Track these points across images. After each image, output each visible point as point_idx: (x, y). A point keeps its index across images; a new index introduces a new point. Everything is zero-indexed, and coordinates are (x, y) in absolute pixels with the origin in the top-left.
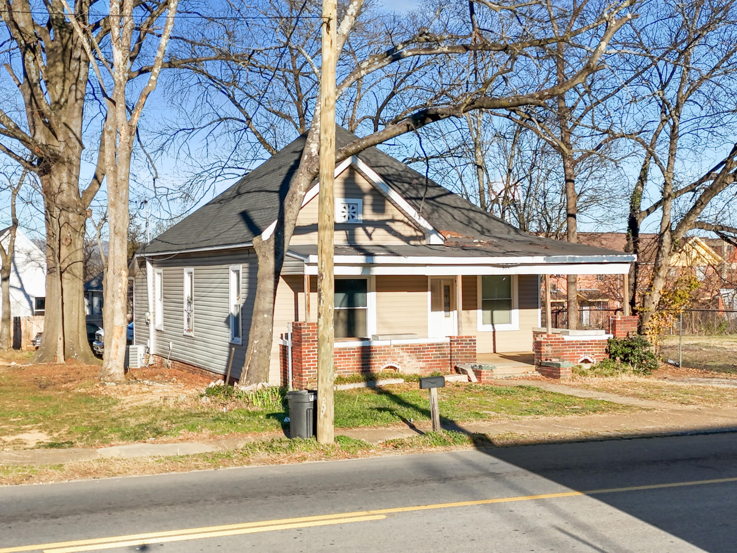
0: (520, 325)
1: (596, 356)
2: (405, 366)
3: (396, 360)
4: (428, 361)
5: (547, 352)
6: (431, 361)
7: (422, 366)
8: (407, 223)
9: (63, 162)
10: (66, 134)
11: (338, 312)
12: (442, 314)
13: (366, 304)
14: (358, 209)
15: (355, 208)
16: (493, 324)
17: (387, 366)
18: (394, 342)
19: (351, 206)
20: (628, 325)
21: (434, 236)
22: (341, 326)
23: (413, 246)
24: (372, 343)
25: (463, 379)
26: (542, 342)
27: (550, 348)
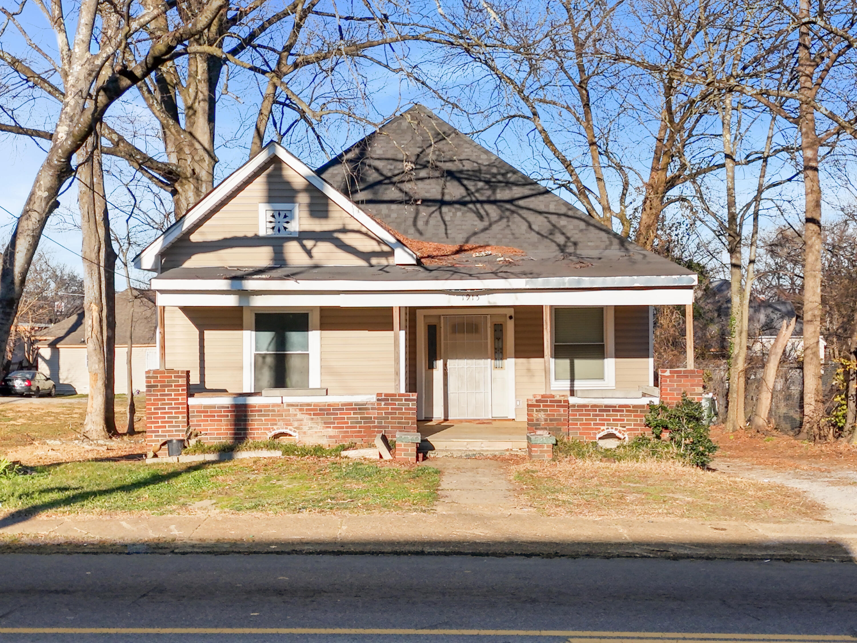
0: (616, 382)
1: (629, 430)
2: (305, 433)
3: (291, 425)
4: (343, 428)
5: (537, 420)
6: (347, 427)
7: (332, 434)
8: (366, 234)
9: (186, 178)
10: (191, 145)
11: (264, 356)
12: (489, 363)
13: (306, 346)
14: (292, 218)
15: (287, 216)
16: (572, 380)
17: (277, 432)
18: (287, 400)
19: (282, 214)
20: (686, 384)
21: (399, 252)
22: (267, 376)
23: (372, 266)
24: (252, 401)
25: (372, 454)
26: (529, 406)
27: (542, 415)
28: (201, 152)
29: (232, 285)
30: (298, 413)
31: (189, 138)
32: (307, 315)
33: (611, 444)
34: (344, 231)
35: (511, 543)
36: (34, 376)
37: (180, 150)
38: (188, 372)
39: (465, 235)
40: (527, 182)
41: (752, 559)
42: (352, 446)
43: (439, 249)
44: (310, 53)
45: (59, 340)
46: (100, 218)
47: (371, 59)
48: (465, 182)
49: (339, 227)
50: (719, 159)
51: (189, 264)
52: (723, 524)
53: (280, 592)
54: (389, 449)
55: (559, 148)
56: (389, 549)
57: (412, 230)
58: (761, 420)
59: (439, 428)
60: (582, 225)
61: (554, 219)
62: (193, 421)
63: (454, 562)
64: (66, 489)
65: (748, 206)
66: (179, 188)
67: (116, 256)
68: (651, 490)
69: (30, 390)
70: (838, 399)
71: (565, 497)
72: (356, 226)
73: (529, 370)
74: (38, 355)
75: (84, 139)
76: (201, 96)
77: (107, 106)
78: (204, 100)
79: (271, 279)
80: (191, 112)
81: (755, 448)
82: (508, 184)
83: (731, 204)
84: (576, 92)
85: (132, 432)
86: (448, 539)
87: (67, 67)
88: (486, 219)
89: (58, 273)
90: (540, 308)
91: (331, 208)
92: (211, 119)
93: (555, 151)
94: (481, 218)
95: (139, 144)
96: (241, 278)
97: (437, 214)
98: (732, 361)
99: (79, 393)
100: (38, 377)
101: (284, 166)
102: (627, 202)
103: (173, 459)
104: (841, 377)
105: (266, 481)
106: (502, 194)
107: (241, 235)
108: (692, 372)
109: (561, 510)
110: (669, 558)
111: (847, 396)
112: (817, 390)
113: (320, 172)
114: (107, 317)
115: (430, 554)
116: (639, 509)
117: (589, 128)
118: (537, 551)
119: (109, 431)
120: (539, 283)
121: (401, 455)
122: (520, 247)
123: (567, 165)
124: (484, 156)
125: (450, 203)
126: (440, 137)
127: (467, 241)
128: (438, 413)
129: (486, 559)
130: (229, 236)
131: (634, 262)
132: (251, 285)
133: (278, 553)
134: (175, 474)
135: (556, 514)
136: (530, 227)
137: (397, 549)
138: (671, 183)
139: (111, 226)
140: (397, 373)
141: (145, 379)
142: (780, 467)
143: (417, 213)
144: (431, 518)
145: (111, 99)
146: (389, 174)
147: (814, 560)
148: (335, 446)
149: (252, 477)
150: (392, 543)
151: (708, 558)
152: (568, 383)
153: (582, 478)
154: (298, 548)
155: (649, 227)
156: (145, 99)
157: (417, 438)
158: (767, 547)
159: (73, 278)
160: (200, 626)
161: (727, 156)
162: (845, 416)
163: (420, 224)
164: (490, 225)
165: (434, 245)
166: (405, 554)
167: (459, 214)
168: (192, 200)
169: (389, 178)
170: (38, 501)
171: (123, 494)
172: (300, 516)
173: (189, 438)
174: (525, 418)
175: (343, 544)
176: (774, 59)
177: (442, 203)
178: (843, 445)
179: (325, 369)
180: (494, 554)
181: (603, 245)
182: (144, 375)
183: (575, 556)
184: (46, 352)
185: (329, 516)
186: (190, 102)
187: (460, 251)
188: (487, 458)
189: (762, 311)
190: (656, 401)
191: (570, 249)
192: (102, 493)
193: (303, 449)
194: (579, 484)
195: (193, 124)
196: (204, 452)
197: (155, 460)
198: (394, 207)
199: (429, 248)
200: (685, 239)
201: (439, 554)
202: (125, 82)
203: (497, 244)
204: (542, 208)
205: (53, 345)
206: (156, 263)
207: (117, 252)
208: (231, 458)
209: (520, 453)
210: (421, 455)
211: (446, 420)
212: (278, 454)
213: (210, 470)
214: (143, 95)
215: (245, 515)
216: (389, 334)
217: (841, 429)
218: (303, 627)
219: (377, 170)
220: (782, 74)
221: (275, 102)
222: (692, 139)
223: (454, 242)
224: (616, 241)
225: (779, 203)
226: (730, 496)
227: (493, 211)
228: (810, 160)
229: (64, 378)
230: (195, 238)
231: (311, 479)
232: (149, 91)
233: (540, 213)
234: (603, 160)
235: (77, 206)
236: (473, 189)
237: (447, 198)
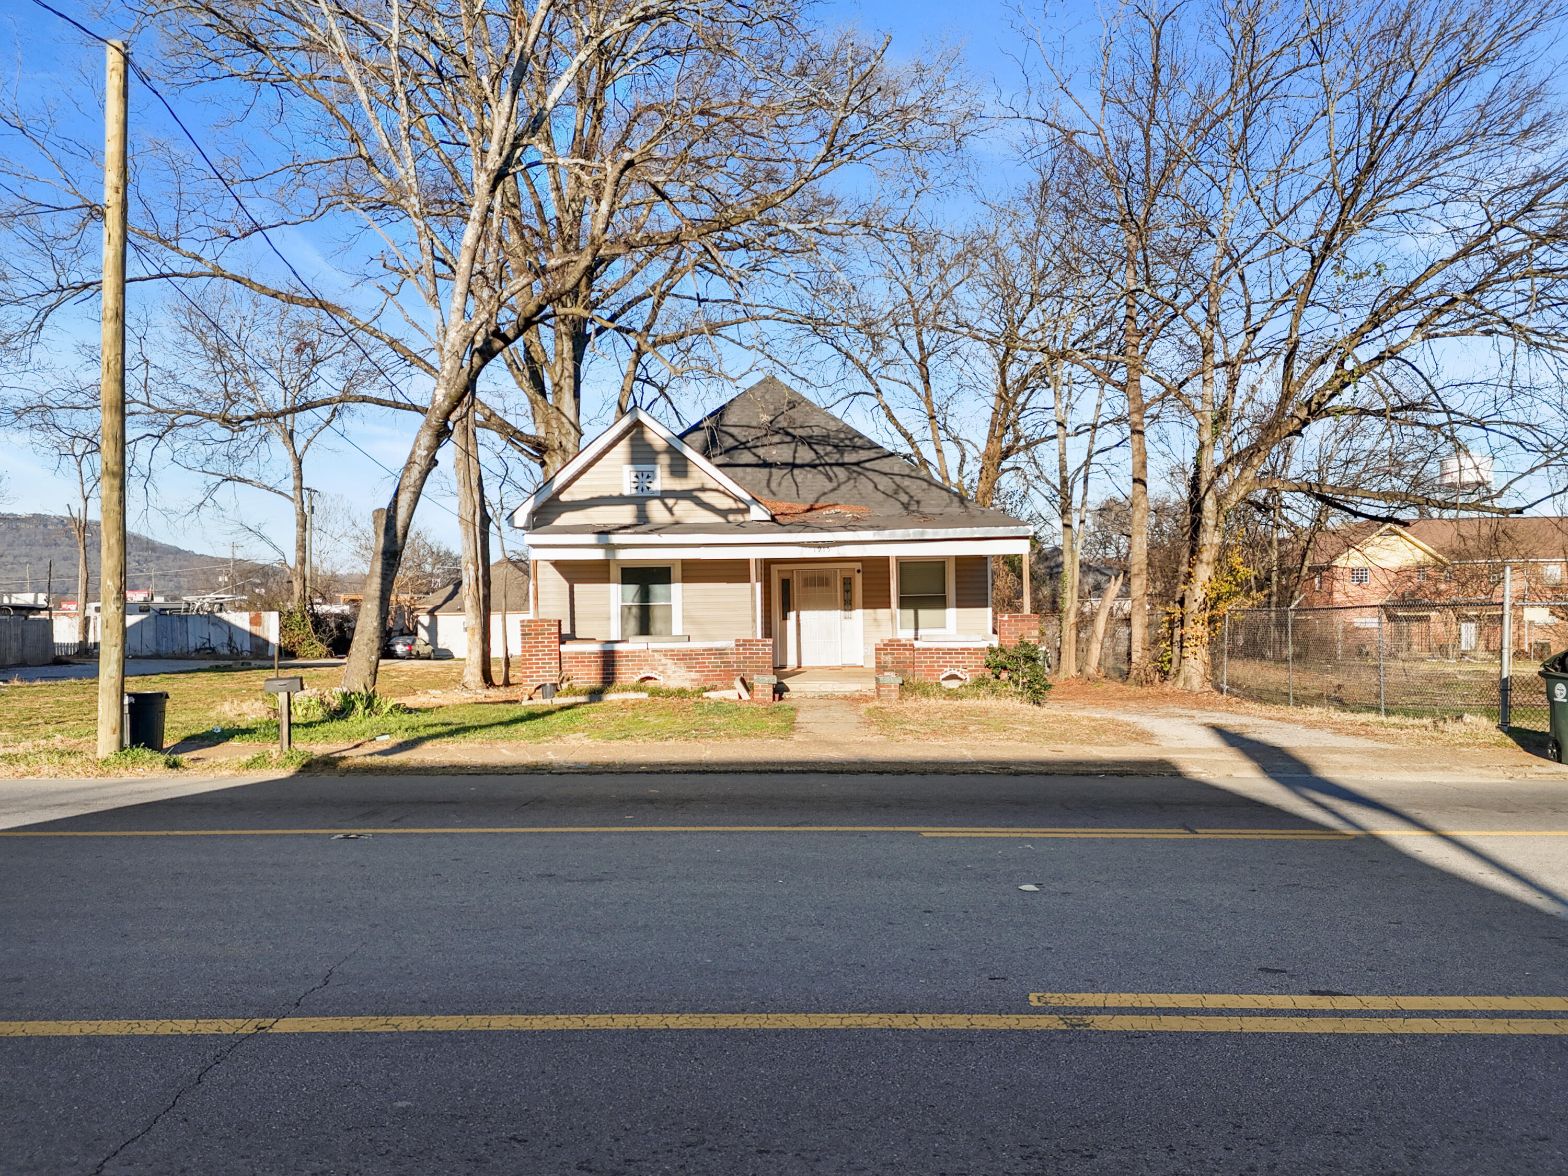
0: (957, 628)
1: (970, 671)
2: (669, 677)
3: (656, 669)
4: (704, 671)
5: (885, 663)
6: (708, 671)
7: (694, 677)
8: (724, 493)
9: (554, 450)
10: (558, 419)
11: (630, 608)
12: (838, 614)
13: (669, 598)
14: (654, 478)
15: (650, 476)
16: (917, 629)
17: (643, 676)
18: (653, 646)
19: (645, 475)
20: (1023, 627)
21: (754, 508)
22: (633, 625)
23: (729, 522)
24: (618, 647)
25: (731, 695)
26: (877, 649)
27: (889, 658)
28: (568, 425)
29: (599, 539)
30: (662, 658)
31: (556, 414)
32: (669, 568)
33: (954, 684)
34: (703, 489)
35: (863, 763)
36: (414, 642)
37: (547, 423)
38: (560, 621)
39: (816, 496)
40: (873, 446)
41: (1089, 774)
42: (714, 688)
43: (791, 508)
44: (669, 332)
45: (437, 608)
46: (474, 484)
47: (726, 337)
48: (815, 447)
49: (699, 486)
50: (1052, 429)
51: (559, 522)
52: (1059, 747)
53: (651, 801)
54: (748, 690)
55: (901, 422)
56: (751, 768)
57: (766, 491)
58: (1091, 670)
59: (793, 674)
60: (925, 485)
61: (898, 479)
62: (565, 666)
63: (813, 779)
64: (449, 724)
65: (1079, 470)
66: (547, 460)
67: (490, 520)
68: (991, 722)
69: (411, 654)
70: (1164, 645)
71: (912, 728)
72: (714, 485)
73: (875, 620)
74: (418, 622)
75: (459, 400)
76: (566, 373)
77: (482, 367)
78: (569, 377)
79: (636, 533)
80: (557, 389)
81: (1086, 693)
82: (855, 448)
83: (1063, 468)
84: (915, 368)
85: (507, 683)
86: (805, 760)
87: (442, 342)
88: (834, 480)
89: (435, 550)
90: (887, 559)
91: (690, 469)
92: (577, 395)
93: (897, 425)
94: (830, 479)
95: (510, 419)
96: (608, 533)
97: (789, 476)
98: (1063, 615)
99: (456, 656)
100: (418, 642)
101: (646, 429)
102: (965, 473)
103: (548, 701)
104: (1167, 625)
105: (634, 717)
106: (849, 458)
107: (607, 494)
108: (1027, 616)
109: (910, 738)
110: (1011, 774)
111: (1172, 643)
112: (1144, 639)
113: (681, 437)
114: (483, 577)
115: (788, 772)
116: (981, 736)
117: (929, 403)
118: (888, 769)
119: (486, 682)
120: (886, 535)
121: (758, 696)
122: (867, 505)
123: (909, 438)
124: (832, 423)
125: (802, 466)
126: (792, 405)
127: (817, 501)
128: (792, 662)
129: (841, 776)
130: (595, 495)
131: (974, 517)
132: (615, 539)
133: (647, 773)
134: (550, 713)
135: (904, 740)
136: (876, 487)
137: (759, 768)
138: (1006, 455)
139: (485, 493)
140: (754, 621)
141: (519, 628)
142: (1109, 706)
143: (771, 475)
144: (788, 745)
145: (485, 361)
146: (744, 440)
147: (1145, 775)
148: (697, 688)
149: (621, 715)
150: (753, 764)
151: (1047, 774)
152: (912, 632)
153: (927, 713)
154: (666, 768)
155: (985, 495)
156: (515, 376)
157: (774, 680)
158: (1101, 765)
159: (448, 554)
160: (579, 826)
161: (1059, 424)
162: (1170, 661)
163: (774, 485)
164: (839, 486)
165: (786, 504)
166: (766, 772)
167: (810, 476)
168: (559, 466)
169: (744, 443)
170: (423, 733)
171: (502, 728)
172: (667, 743)
173: (561, 682)
174: (874, 665)
175: (708, 765)
176: (1103, 334)
177: (794, 466)
178: (1168, 687)
179: (686, 618)
180: (849, 772)
181: (944, 503)
182: (519, 624)
183: (924, 773)
184: (425, 619)
185: (693, 743)
186: (556, 380)
187: (811, 509)
188: (838, 698)
189: (1091, 575)
190: (996, 645)
191: (914, 507)
192: (482, 727)
193: (668, 691)
194: (924, 718)
195: (559, 400)
196: (575, 694)
197: (530, 702)
198: (749, 470)
199: (782, 507)
200: (1018, 508)
201: (797, 772)
202: (498, 344)
203: (845, 503)
204: (888, 470)
205: (431, 613)
206: (528, 521)
207: (490, 515)
208: (600, 700)
209: (869, 694)
210: (777, 696)
211: (799, 667)
212: (644, 695)
213: (582, 709)
214: (512, 372)
215: (615, 744)
216: (748, 585)
217: (1167, 673)
218: (674, 826)
219: (732, 436)
220: (1109, 348)
221: (636, 379)
222: (1025, 413)
223: (805, 502)
224: (956, 500)
225: (1107, 467)
226: (1066, 726)
227: (841, 473)
228: (1136, 424)
229: (442, 643)
230: (563, 497)
231: (676, 716)
232: (518, 369)
233: (885, 474)
234: (942, 433)
235: (454, 472)
236: (822, 453)
237: (798, 461)
